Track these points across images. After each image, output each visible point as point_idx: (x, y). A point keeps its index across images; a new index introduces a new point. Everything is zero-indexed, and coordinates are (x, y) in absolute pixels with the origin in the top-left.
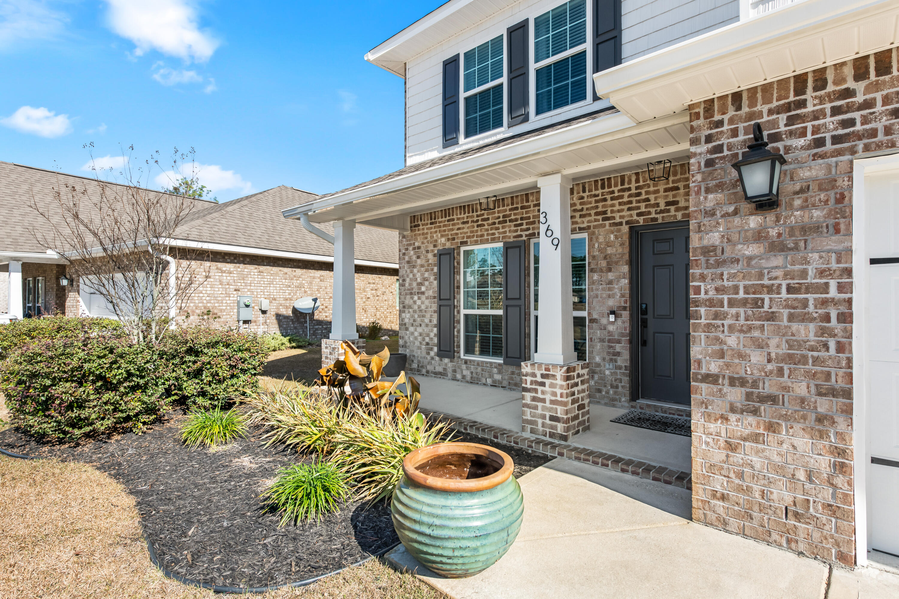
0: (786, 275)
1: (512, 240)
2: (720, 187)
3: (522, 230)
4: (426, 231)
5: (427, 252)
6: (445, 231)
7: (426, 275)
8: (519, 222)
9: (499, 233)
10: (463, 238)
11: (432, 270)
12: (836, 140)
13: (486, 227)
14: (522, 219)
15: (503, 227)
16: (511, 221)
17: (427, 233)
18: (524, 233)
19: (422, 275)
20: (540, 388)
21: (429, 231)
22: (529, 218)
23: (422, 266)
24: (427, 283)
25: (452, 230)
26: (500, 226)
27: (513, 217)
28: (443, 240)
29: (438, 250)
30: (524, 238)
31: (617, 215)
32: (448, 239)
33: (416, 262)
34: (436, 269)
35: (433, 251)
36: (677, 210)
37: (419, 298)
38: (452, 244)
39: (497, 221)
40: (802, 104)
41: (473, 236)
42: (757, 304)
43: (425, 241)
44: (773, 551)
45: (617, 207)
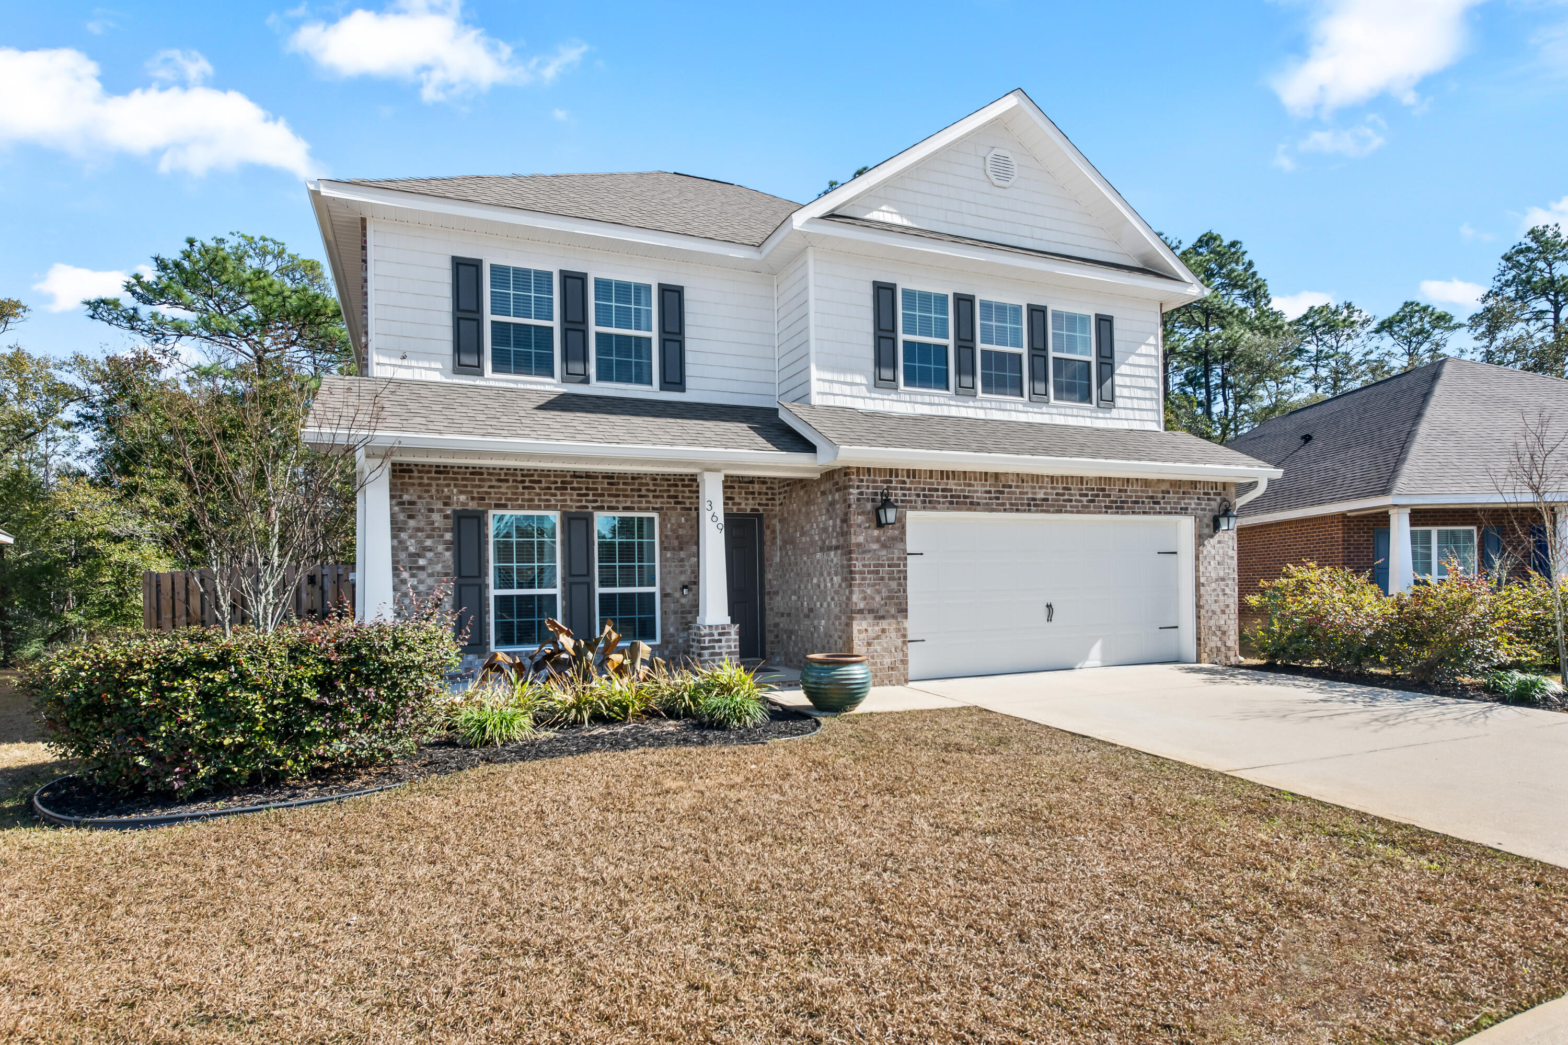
0: (888, 559)
1: (574, 510)
3: (587, 501)
4: (426, 481)
5: (431, 510)
6: (466, 486)
7: (428, 543)
8: (584, 492)
9: (557, 501)
10: (500, 499)
11: (442, 536)
12: (902, 501)
13: (537, 490)
14: (587, 489)
15: (562, 495)
16: (572, 489)
17: (429, 485)
18: (590, 505)
19: (420, 542)
21: (434, 483)
22: (596, 489)
23: (418, 530)
24: (430, 555)
25: (480, 487)
26: (558, 492)
27: (575, 485)
28: (463, 498)
29: (454, 511)
30: (590, 510)
31: (687, 501)
32: (473, 498)
33: (405, 523)
34: (448, 536)
35: (440, 511)
37: (413, 576)
38: (479, 505)
39: (553, 486)
40: (891, 482)
41: (517, 499)
42: (877, 572)
43: (426, 495)
44: (885, 688)
45: (687, 494)
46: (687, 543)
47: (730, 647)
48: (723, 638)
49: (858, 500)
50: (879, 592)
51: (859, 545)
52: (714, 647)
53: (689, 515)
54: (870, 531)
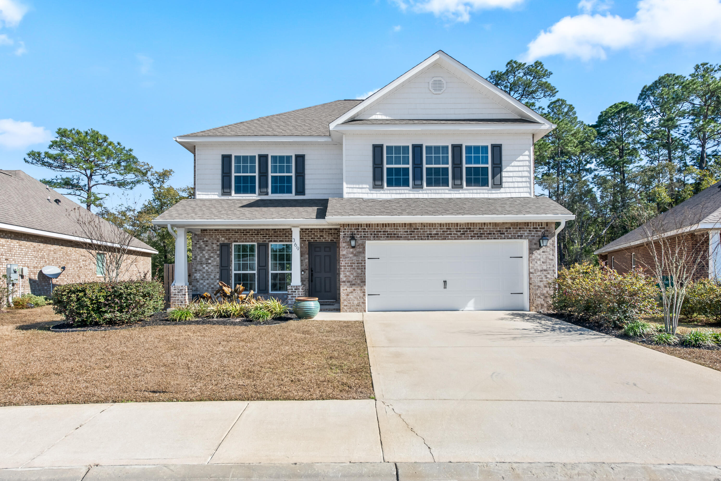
0: (357, 261)
1: (261, 242)
2: (345, 242)
3: (266, 239)
4: (211, 233)
5: (213, 244)
6: (224, 235)
7: (212, 255)
8: (265, 235)
9: (255, 239)
10: (235, 239)
11: (216, 252)
13: (248, 235)
14: (266, 234)
15: (257, 237)
16: (261, 234)
17: (212, 235)
18: (267, 240)
19: (209, 255)
20: (294, 293)
21: (214, 234)
22: (269, 234)
23: (209, 250)
24: (212, 259)
25: (229, 235)
26: (256, 236)
27: (262, 233)
28: (223, 239)
29: (220, 244)
30: (267, 242)
31: (304, 238)
32: (226, 239)
33: (205, 248)
34: (218, 252)
35: (216, 243)
36: (323, 238)
37: (207, 266)
38: (228, 241)
39: (254, 234)
41: (241, 239)
43: (211, 238)
45: (304, 235)
46: (304, 254)
47: (299, 294)
48: (297, 291)
49: (344, 237)
50: (352, 274)
51: (343, 255)
52: (293, 294)
53: (305, 243)
54: (349, 249)
